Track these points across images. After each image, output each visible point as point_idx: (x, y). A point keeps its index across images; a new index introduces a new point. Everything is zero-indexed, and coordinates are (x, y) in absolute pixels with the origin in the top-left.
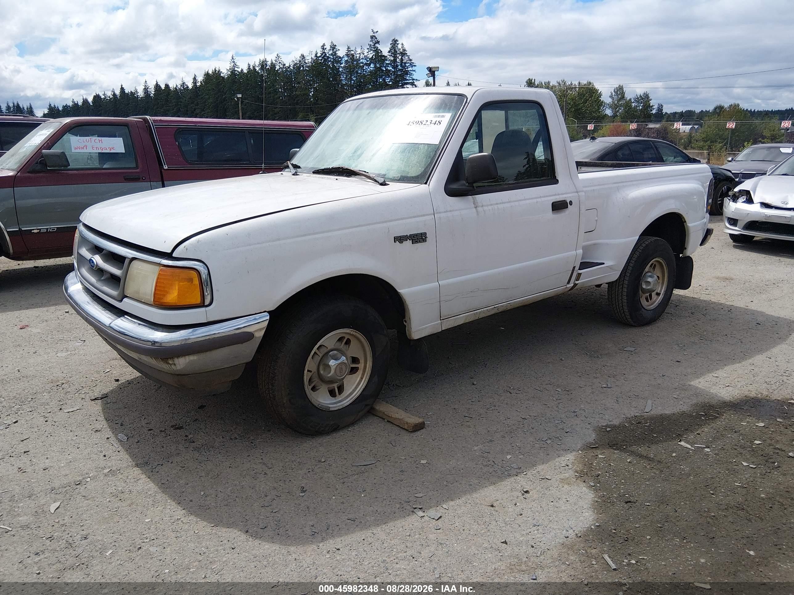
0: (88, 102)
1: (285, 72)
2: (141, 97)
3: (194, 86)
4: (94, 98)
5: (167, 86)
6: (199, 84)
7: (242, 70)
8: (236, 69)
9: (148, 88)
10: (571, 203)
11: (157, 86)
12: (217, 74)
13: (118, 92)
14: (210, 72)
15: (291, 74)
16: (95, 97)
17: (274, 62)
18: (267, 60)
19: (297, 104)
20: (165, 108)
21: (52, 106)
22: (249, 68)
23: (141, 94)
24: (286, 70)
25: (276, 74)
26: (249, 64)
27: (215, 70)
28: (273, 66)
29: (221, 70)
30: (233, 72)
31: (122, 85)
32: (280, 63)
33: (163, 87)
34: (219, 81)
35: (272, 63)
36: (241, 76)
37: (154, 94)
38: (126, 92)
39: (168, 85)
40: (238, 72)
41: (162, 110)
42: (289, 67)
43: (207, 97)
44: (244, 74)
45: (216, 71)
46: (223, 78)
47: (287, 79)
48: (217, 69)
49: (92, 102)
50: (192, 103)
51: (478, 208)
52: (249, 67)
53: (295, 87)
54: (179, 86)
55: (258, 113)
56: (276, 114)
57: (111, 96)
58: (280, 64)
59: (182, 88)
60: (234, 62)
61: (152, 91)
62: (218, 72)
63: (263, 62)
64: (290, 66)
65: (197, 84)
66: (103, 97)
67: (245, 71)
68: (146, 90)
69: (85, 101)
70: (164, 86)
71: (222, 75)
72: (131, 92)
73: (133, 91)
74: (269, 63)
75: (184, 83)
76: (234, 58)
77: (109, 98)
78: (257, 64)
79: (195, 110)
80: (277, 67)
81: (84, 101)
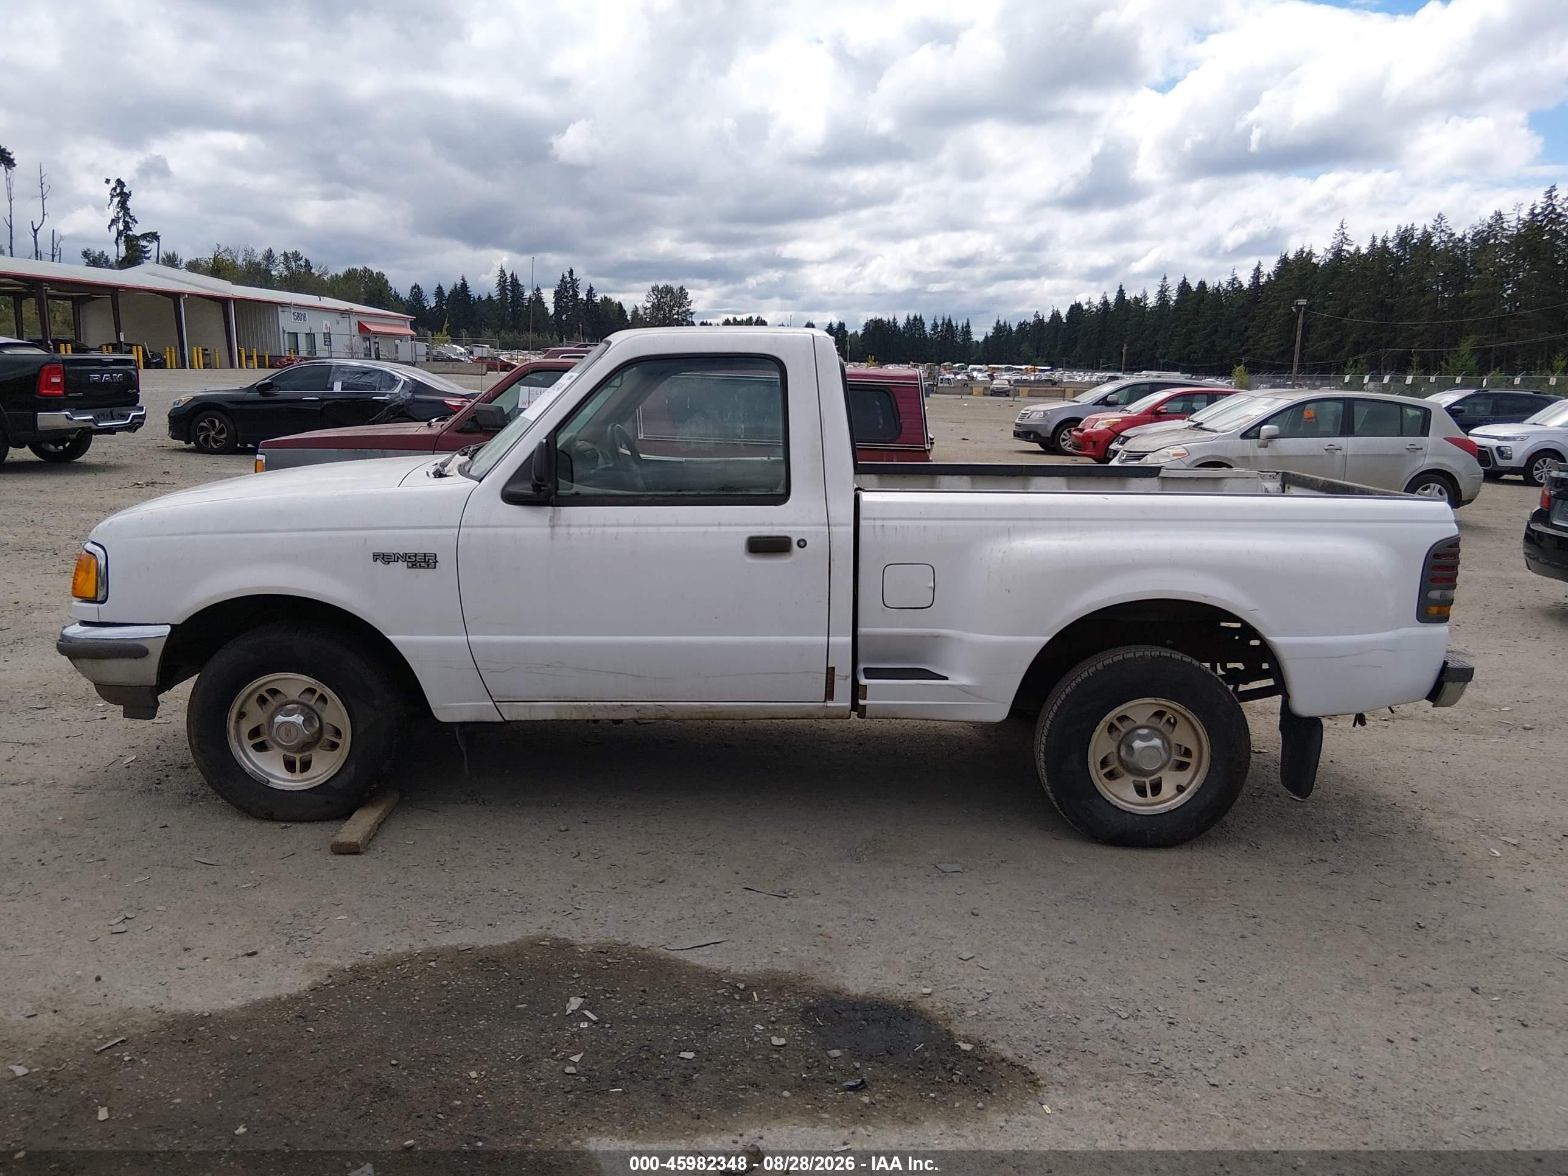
0: (1060, 317)
1: (1453, 250)
2: (1151, 306)
3: (1254, 283)
4: (1070, 309)
5: (1202, 285)
6: (1263, 280)
7: (1358, 249)
8: (1345, 247)
9: (1166, 290)
10: (802, 544)
11: (1184, 286)
12: (1304, 259)
13: (1112, 298)
14: (1291, 256)
15: (1465, 253)
16: (1072, 307)
17: (1429, 230)
18: (1416, 226)
19: (1468, 315)
20: (1190, 326)
21: (1002, 323)
22: (1373, 245)
23: (1152, 301)
24: (1455, 246)
25: (1428, 256)
26: (1374, 237)
27: (1302, 252)
28: (1427, 237)
29: (1314, 252)
30: (1338, 253)
31: (1121, 286)
32: (1442, 231)
33: (1194, 286)
34: (1305, 272)
35: (1425, 231)
36: (1353, 264)
37: (1176, 301)
38: (1127, 297)
39: (1204, 283)
40: (1348, 252)
41: (1184, 330)
42: (1462, 240)
43: (1275, 303)
44: (1359, 257)
45: (1302, 254)
46: (1316, 266)
47: (1454, 263)
48: (1306, 250)
49: (1067, 317)
50: (1244, 316)
51: (557, 528)
52: (1374, 241)
53: (1469, 281)
54: (1225, 285)
55: (1375, 334)
56: (1415, 336)
57: (1100, 306)
58: (1442, 234)
59: (1230, 289)
60: (1343, 234)
61: (1173, 295)
62: (1308, 254)
63: (1406, 230)
64: (1464, 236)
65: (1261, 280)
66: (1085, 307)
67: (1364, 251)
68: (1163, 293)
69: (1056, 316)
70: (1197, 286)
71: (1314, 260)
72: (1136, 297)
73: (1139, 296)
74: (1418, 233)
75: (1234, 280)
76: (1344, 226)
77: (1095, 310)
78: (1392, 234)
79: (1246, 330)
80: (1436, 240)
81: (1053, 315)
